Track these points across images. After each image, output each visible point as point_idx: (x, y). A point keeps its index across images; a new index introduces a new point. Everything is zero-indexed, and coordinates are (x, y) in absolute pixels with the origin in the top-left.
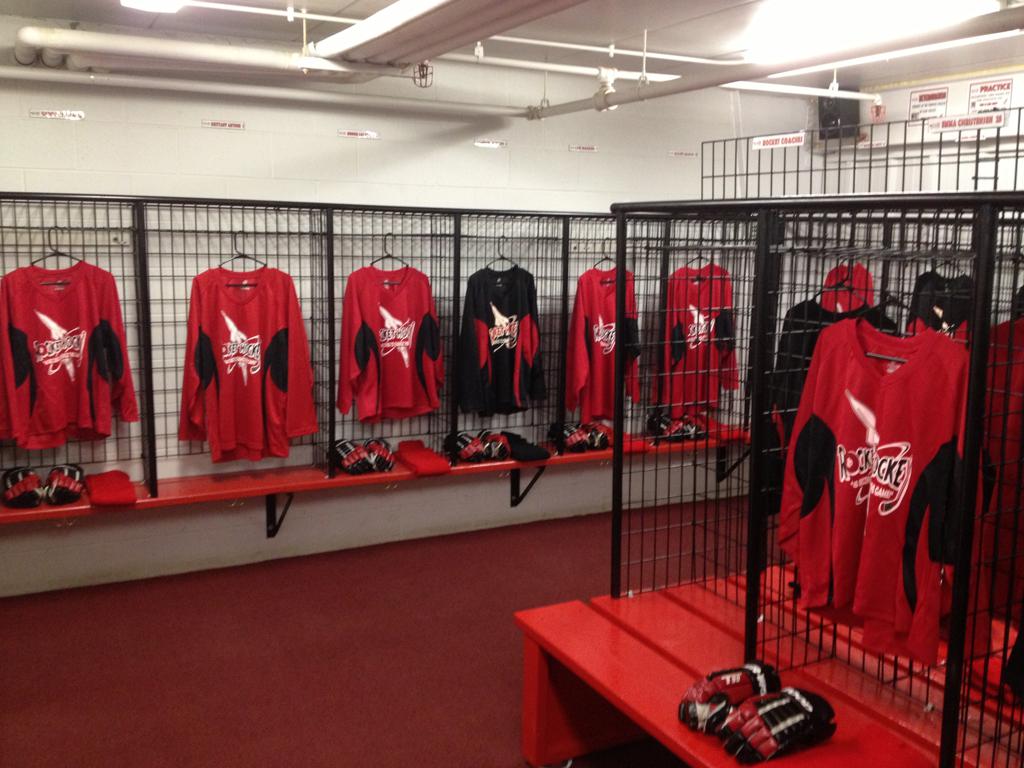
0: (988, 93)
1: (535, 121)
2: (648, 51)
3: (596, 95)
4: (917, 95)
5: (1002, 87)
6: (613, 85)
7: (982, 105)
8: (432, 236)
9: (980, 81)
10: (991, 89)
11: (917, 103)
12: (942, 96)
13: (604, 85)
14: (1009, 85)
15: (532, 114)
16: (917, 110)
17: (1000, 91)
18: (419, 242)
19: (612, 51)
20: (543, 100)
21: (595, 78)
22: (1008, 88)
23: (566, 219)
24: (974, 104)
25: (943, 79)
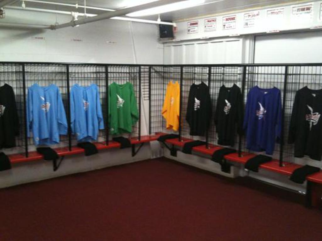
0: (209, 23)
1: (54, 31)
2: (86, 6)
3: (71, 21)
4: (189, 23)
5: (213, 21)
6: (77, 18)
7: (208, 27)
8: (16, 72)
9: (207, 19)
10: (210, 21)
11: (189, 26)
12: (196, 24)
13: (74, 18)
14: (215, 20)
15: (53, 28)
16: (189, 29)
17: (213, 22)
18: (11, 74)
19: (77, 6)
20: (56, 23)
21: (71, 15)
22: (215, 21)
23: (67, 65)
24: (206, 26)
25: (196, 18)
